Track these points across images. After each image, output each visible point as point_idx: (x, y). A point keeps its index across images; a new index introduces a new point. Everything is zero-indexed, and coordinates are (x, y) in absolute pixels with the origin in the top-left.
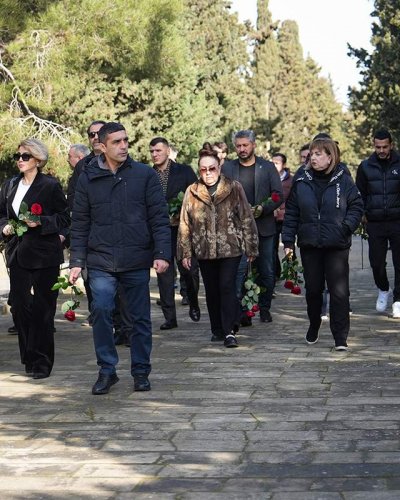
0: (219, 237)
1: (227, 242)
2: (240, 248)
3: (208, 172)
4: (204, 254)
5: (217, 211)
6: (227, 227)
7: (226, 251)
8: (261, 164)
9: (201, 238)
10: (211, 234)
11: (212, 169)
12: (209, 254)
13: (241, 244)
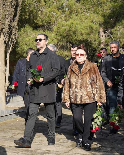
0: (82, 93)
1: (87, 95)
2: (94, 98)
3: (80, 56)
4: (75, 101)
5: (82, 79)
6: (87, 87)
7: (86, 99)
8: (122, 57)
9: (73, 92)
10: (78, 90)
11: (82, 55)
12: (77, 101)
13: (94, 96)
